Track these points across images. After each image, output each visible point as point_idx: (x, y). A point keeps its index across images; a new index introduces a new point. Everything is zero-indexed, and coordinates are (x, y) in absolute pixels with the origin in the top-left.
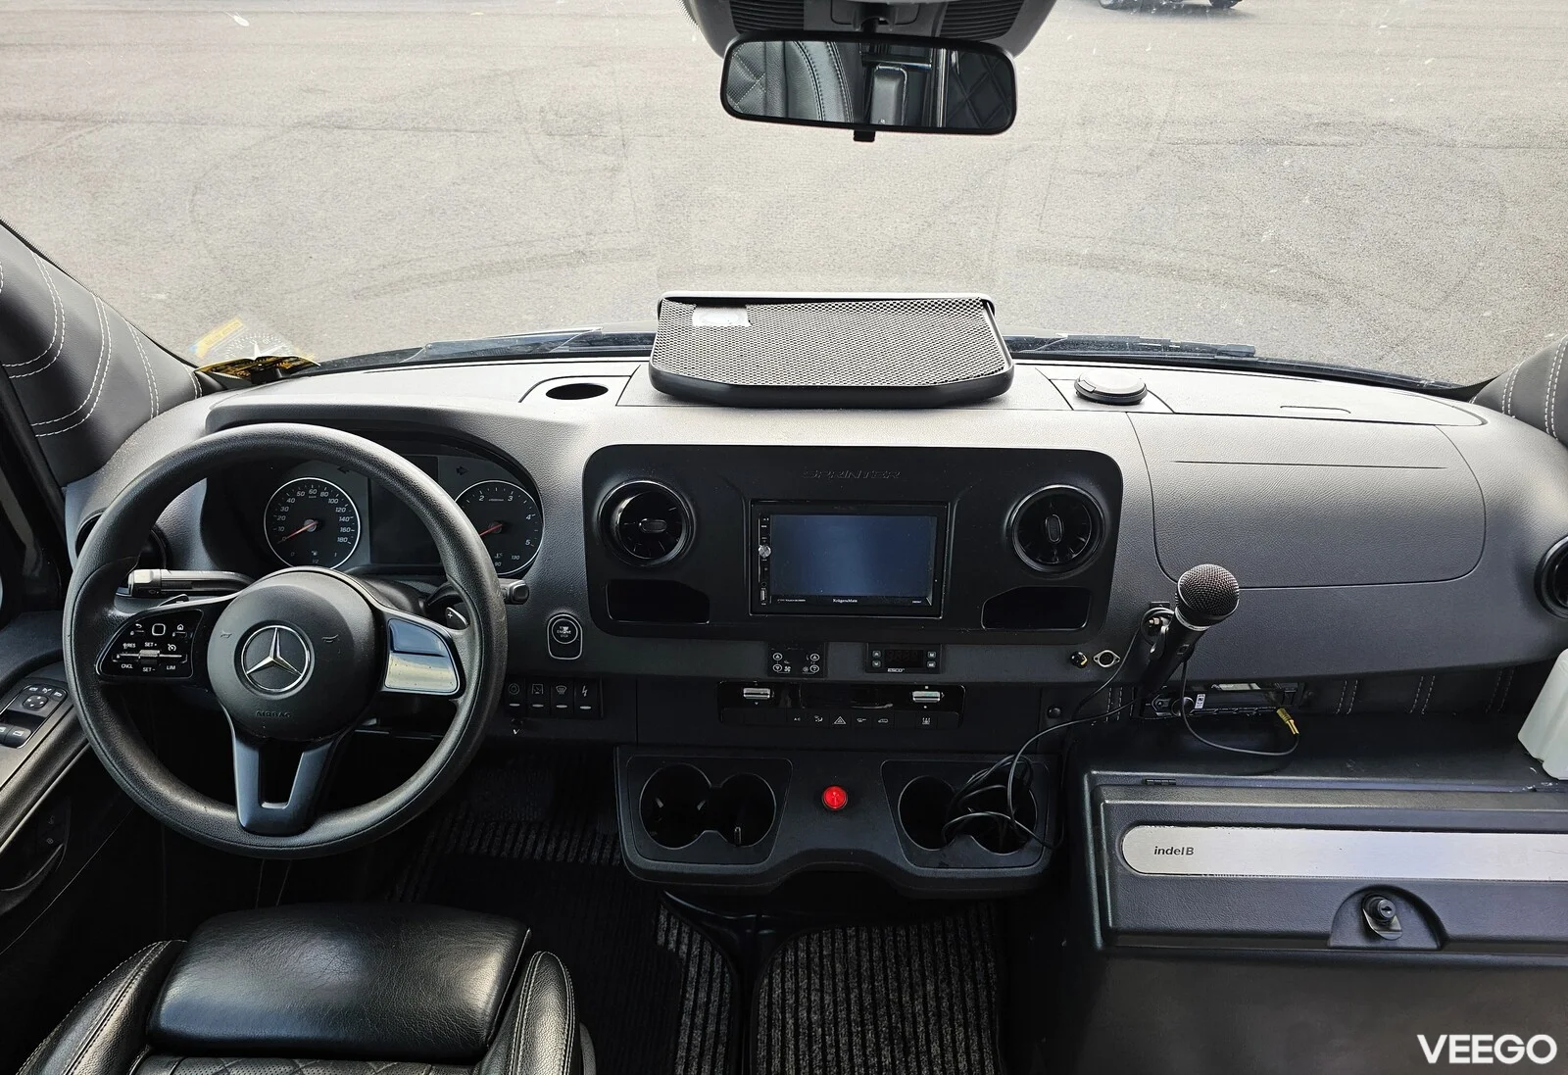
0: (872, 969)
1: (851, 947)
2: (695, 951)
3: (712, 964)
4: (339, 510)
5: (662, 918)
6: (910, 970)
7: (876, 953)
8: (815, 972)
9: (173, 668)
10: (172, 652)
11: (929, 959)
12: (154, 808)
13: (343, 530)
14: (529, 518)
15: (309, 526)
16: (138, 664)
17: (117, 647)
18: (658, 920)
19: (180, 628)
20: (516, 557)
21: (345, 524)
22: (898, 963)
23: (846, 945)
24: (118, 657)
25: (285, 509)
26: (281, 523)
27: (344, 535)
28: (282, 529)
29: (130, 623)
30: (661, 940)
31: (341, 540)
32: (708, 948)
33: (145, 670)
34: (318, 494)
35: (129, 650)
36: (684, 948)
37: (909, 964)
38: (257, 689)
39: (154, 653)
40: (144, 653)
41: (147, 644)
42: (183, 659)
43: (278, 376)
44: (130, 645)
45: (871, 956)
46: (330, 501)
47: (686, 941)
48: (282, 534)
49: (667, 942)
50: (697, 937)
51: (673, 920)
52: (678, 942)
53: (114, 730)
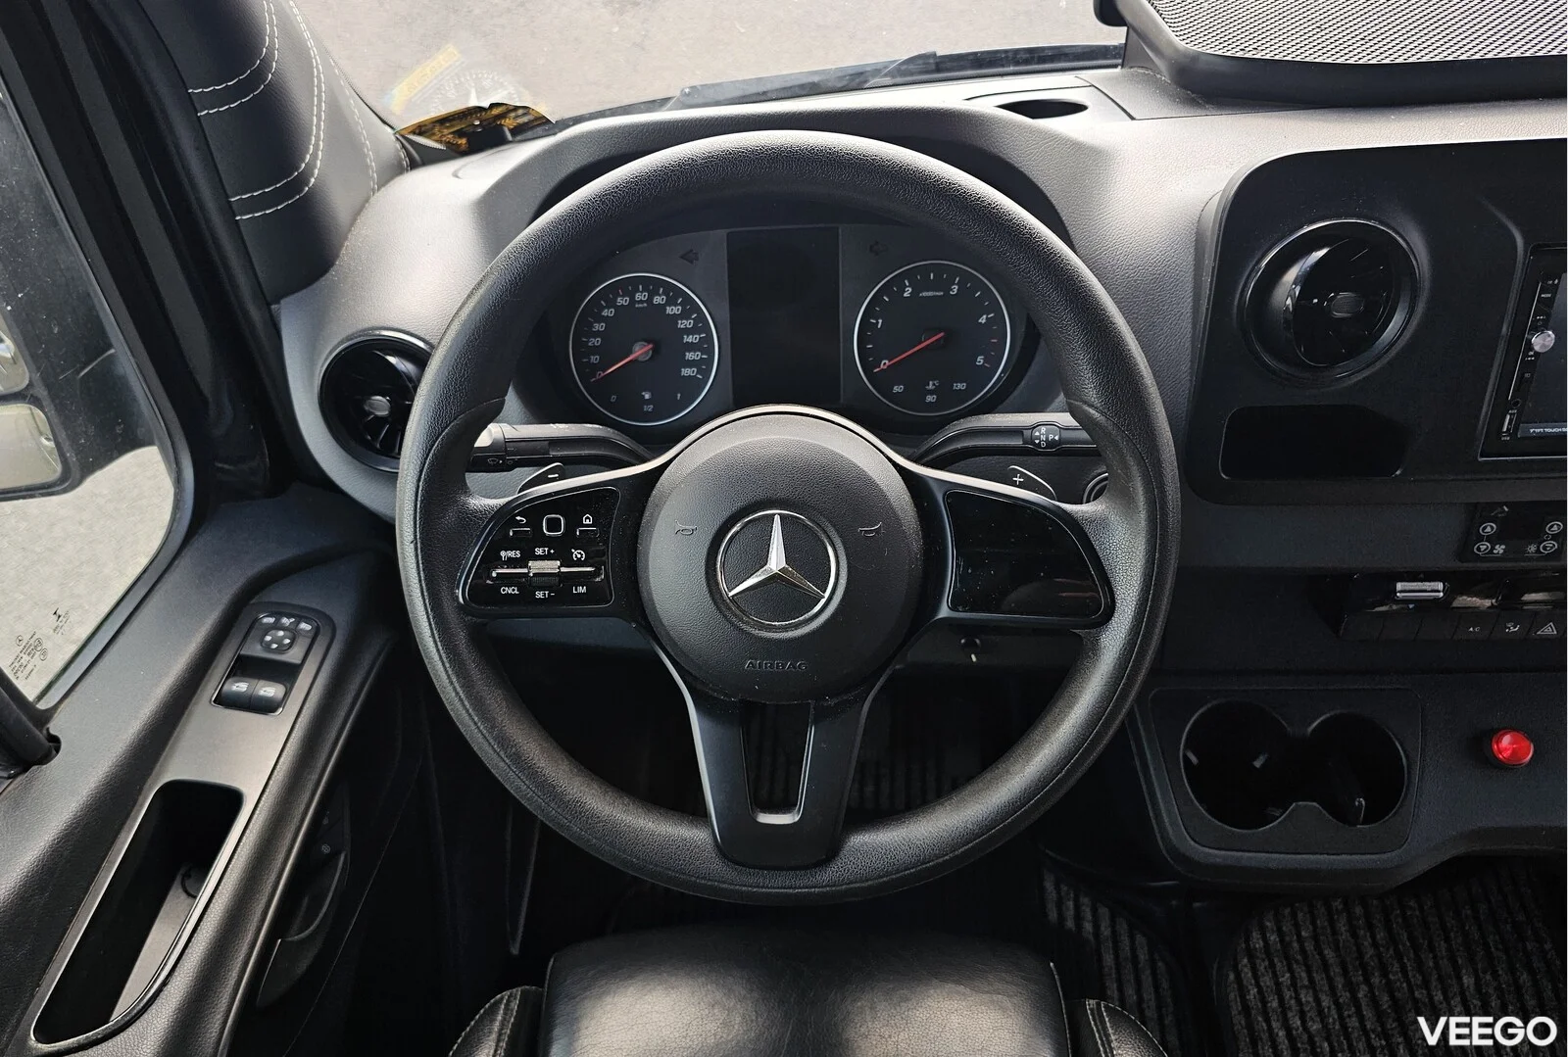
0: (1379, 956)
1: (1342, 926)
2: (1106, 931)
3: (1133, 950)
4: (682, 324)
5: (1049, 885)
6: (1435, 957)
7: (1380, 935)
8: (1297, 962)
9: (582, 590)
10: (579, 563)
11: (1460, 940)
12: (573, 830)
13: (690, 356)
14: (983, 320)
15: (640, 351)
16: (527, 584)
17: (491, 559)
18: (1042, 889)
19: (587, 520)
20: (961, 386)
21: (691, 347)
22: (1416, 948)
23: (1332, 923)
24: (494, 575)
25: (599, 327)
26: (595, 350)
27: (691, 364)
28: (595, 359)
29: (505, 515)
30: (1053, 915)
31: (686, 372)
32: (1123, 927)
33: (539, 595)
34: (650, 300)
35: (511, 562)
36: (1088, 927)
37: (1432, 948)
38: (747, 623)
39: (552, 566)
40: (536, 567)
41: (539, 551)
42: (596, 573)
43: (506, 138)
44: (511, 554)
45: (1373, 937)
46: (669, 310)
47: (1088, 915)
48: (595, 368)
49: (1061, 917)
50: (1104, 911)
51: (1064, 888)
52: (1078, 918)
53: (497, 701)
